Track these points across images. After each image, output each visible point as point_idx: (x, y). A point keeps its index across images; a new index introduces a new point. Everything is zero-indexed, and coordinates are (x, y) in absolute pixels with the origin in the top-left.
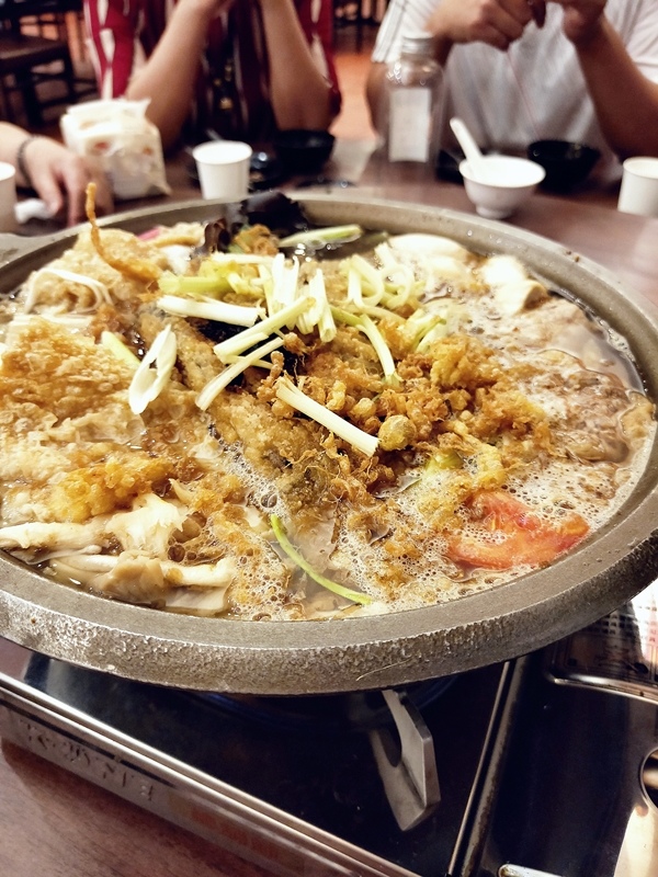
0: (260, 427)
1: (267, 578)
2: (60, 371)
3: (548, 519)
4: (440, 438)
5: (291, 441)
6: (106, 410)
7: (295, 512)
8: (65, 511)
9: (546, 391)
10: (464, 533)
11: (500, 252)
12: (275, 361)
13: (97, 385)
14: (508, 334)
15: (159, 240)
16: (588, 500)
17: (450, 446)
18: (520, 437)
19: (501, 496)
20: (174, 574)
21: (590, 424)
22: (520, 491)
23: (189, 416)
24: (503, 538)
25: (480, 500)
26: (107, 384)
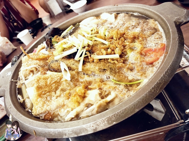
0: (95, 66)
1: (122, 89)
2: (48, 83)
3: (157, 47)
4: (126, 47)
5: (102, 65)
6: (62, 84)
7: (115, 76)
8: (74, 106)
9: (133, 29)
10: (146, 59)
11: (101, 13)
12: (87, 54)
13: (57, 81)
14: (117, 25)
15: (37, 51)
16: (159, 40)
17: (129, 48)
18: (138, 38)
19: (145, 49)
20: (106, 101)
21: (146, 29)
22: (147, 46)
23: (78, 75)
24: (153, 55)
25: (143, 52)
26: (59, 80)
